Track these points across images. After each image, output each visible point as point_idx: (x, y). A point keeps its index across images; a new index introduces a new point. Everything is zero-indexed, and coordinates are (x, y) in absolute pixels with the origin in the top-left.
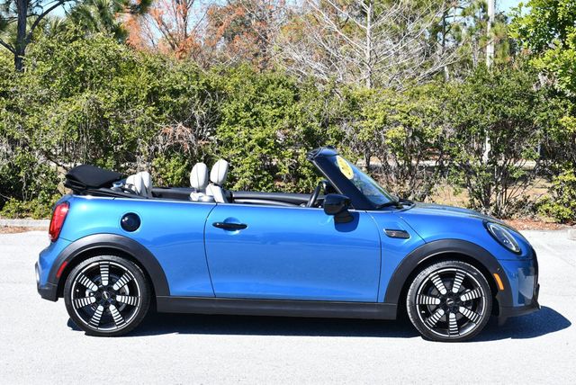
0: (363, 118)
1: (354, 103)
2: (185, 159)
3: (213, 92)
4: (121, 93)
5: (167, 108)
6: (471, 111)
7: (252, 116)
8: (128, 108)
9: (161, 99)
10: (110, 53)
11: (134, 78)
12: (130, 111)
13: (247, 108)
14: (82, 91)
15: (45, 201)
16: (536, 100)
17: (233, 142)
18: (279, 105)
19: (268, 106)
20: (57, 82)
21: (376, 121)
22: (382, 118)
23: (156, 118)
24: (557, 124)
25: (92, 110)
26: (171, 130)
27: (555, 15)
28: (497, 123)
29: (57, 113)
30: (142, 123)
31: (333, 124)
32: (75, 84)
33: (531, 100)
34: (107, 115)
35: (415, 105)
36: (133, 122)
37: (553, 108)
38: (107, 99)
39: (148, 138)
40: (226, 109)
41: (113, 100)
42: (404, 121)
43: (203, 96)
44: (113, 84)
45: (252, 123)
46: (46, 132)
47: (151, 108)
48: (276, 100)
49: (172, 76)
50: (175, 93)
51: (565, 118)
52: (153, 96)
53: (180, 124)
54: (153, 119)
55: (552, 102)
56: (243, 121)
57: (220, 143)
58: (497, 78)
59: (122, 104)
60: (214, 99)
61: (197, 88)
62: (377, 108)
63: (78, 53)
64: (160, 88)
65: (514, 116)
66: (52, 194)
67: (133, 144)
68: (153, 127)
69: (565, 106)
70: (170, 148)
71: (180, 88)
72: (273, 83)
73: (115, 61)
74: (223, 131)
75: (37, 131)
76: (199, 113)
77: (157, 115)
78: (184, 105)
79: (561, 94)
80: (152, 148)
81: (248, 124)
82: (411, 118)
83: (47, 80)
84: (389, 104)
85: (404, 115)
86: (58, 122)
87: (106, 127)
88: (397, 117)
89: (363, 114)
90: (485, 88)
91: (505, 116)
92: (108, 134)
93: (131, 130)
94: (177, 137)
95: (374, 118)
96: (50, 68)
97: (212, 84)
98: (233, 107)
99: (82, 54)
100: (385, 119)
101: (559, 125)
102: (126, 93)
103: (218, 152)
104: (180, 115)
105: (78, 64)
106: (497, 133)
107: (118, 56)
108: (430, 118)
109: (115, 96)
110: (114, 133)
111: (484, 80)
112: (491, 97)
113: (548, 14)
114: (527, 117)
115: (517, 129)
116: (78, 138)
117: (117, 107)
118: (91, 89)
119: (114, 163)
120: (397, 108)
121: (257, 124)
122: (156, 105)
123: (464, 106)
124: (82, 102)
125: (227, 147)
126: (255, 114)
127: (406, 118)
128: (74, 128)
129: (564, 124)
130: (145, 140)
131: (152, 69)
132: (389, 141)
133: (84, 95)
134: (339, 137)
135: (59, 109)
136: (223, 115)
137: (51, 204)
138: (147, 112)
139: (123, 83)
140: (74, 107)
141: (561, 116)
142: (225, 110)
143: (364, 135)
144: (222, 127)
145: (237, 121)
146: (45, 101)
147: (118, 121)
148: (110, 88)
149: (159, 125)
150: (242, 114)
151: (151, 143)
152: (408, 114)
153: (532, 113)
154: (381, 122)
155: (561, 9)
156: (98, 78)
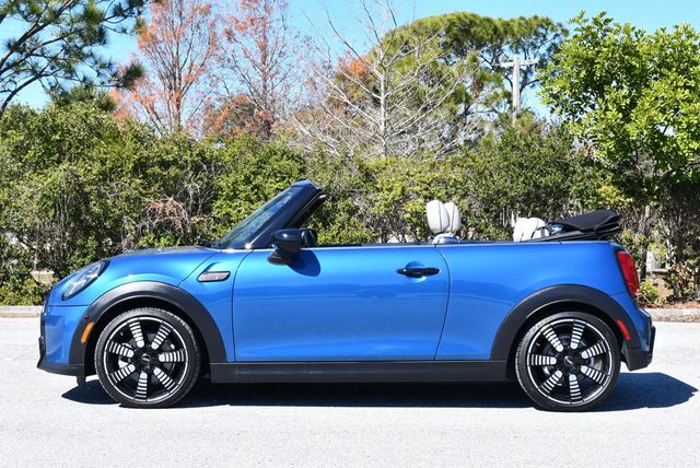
0: (378, 190)
1: (367, 175)
2: (177, 238)
3: (208, 163)
4: (103, 163)
5: (157, 182)
6: (500, 181)
7: (252, 190)
8: (111, 180)
9: (149, 171)
10: (91, 120)
11: (117, 148)
12: (113, 185)
13: (247, 181)
14: (59, 162)
15: (16, 288)
16: (571, 168)
17: (232, 219)
18: (284, 178)
19: (270, 180)
20: (31, 153)
21: (393, 193)
22: (399, 189)
23: (144, 192)
24: (595, 194)
25: (70, 183)
26: (161, 205)
27: (591, 74)
28: (528, 194)
29: (30, 187)
30: (127, 199)
31: (345, 197)
32: (51, 155)
33: (565, 168)
34: (87, 189)
35: (437, 175)
36: (118, 197)
37: (589, 177)
38: (87, 171)
39: (134, 215)
40: (224, 182)
41: (94, 172)
42: (425, 192)
43: (197, 169)
44: (94, 154)
45: (253, 198)
46: (17, 209)
47: (139, 181)
48: (280, 172)
49: (162, 146)
50: (165, 165)
51: (604, 188)
52: (140, 167)
53: (171, 199)
54: (140, 192)
55: (589, 171)
56: (244, 195)
57: (217, 220)
58: (528, 145)
59: (105, 177)
60: (210, 172)
61: (189, 159)
62: (394, 179)
63: (54, 120)
64: (147, 158)
65: (546, 187)
66: (23, 280)
67: (118, 222)
68: (140, 203)
69: (604, 177)
70: (160, 225)
71: (171, 159)
72: (276, 154)
73: (96, 130)
74: (220, 207)
75: (7, 208)
76: (192, 187)
77: (145, 188)
78: (176, 179)
79: (599, 163)
80: (139, 226)
81: (248, 199)
82: (432, 189)
83: (19, 150)
84: (408, 174)
85: (425, 186)
86: (31, 197)
87: (87, 202)
88: (417, 188)
89: (379, 186)
90: (514, 156)
91: (537, 186)
92: (88, 211)
93: (115, 206)
94: (168, 213)
95: (390, 190)
96: (22, 138)
97: (207, 155)
98: (232, 179)
99: (58, 122)
100: (403, 190)
101: (598, 196)
102: (109, 164)
103: (214, 230)
104: (172, 189)
105: (55, 132)
106: (529, 206)
107: (100, 124)
108: (454, 189)
109: (97, 167)
110: (96, 209)
111: (513, 147)
112: (521, 165)
113: (583, 74)
114: (562, 186)
115: (551, 201)
116: (54, 216)
117: (100, 180)
118: (70, 160)
119: (96, 244)
120: (416, 179)
121: (259, 199)
122: (143, 178)
123: (491, 175)
124: (58, 174)
125: (225, 225)
126: (256, 187)
127: (426, 189)
128: (50, 203)
129: (603, 195)
130: (132, 217)
131: (138, 138)
132: (408, 215)
133: (62, 167)
134: (352, 211)
135: (33, 183)
136: (221, 189)
137: (22, 291)
138: (133, 185)
139: (105, 154)
140: (49, 180)
141: (599, 187)
142: (223, 184)
143: (379, 210)
144: (219, 203)
145: (235, 196)
146: (16, 176)
147: (100, 196)
148: (91, 158)
149: (147, 200)
150: (242, 188)
151: (137, 220)
152: (429, 185)
153: (568, 183)
154: (399, 193)
155: (598, 66)
156: (78, 148)
